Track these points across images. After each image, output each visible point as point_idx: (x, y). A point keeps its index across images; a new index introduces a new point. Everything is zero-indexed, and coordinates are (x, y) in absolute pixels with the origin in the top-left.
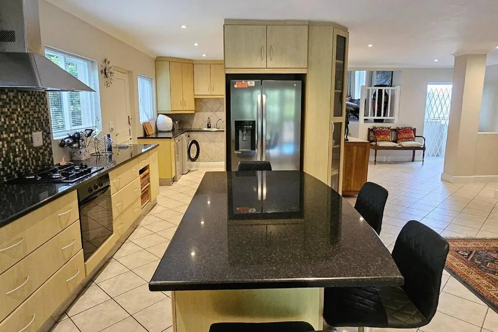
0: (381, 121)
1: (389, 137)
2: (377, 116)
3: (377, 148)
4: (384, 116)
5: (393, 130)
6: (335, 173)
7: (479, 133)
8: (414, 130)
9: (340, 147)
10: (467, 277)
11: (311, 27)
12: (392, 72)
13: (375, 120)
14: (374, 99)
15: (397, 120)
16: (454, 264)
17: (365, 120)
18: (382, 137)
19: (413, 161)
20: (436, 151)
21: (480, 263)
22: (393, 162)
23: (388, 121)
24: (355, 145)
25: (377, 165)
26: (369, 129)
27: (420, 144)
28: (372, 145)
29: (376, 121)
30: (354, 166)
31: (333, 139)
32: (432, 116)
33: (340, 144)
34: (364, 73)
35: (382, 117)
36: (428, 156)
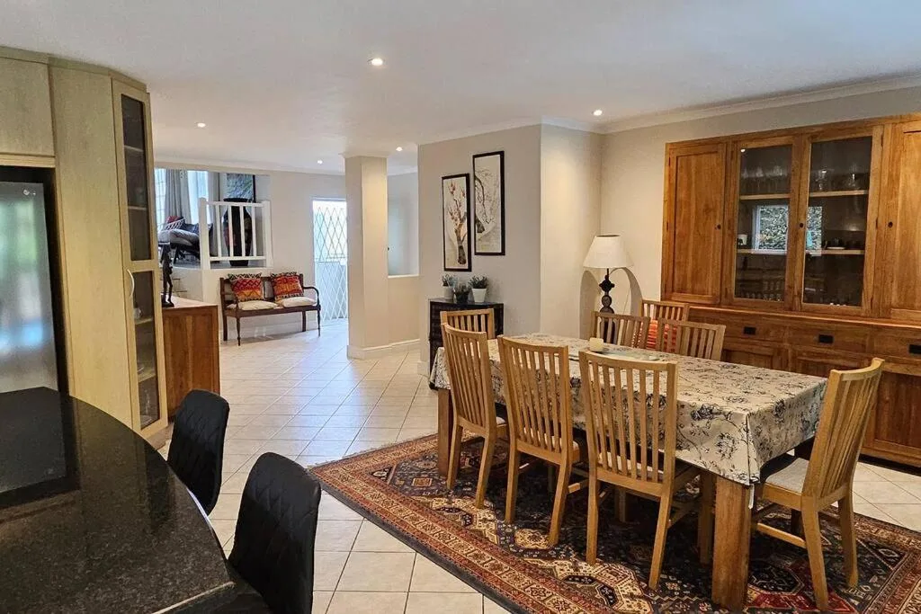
0: (244, 264)
1: (259, 292)
2: (235, 255)
3: (240, 314)
4: (247, 255)
5: (264, 279)
6: (148, 375)
7: (389, 277)
8: (301, 277)
9: (153, 322)
10: (386, 512)
11: (54, 70)
12: (254, 176)
13: (231, 262)
14: (226, 224)
15: (271, 261)
16: (368, 497)
17: (212, 262)
18: (247, 292)
19: (304, 330)
20: (337, 309)
21: (402, 482)
22: (272, 336)
23: (256, 264)
24: (188, 314)
25: (243, 346)
26: (221, 279)
27: (311, 300)
28: (230, 309)
29: (234, 264)
30: (190, 355)
31: (136, 306)
32: (325, 252)
33: (153, 314)
34: (205, 175)
35: (244, 257)
36: (327, 318)
